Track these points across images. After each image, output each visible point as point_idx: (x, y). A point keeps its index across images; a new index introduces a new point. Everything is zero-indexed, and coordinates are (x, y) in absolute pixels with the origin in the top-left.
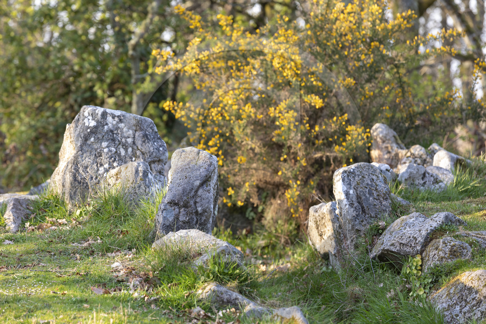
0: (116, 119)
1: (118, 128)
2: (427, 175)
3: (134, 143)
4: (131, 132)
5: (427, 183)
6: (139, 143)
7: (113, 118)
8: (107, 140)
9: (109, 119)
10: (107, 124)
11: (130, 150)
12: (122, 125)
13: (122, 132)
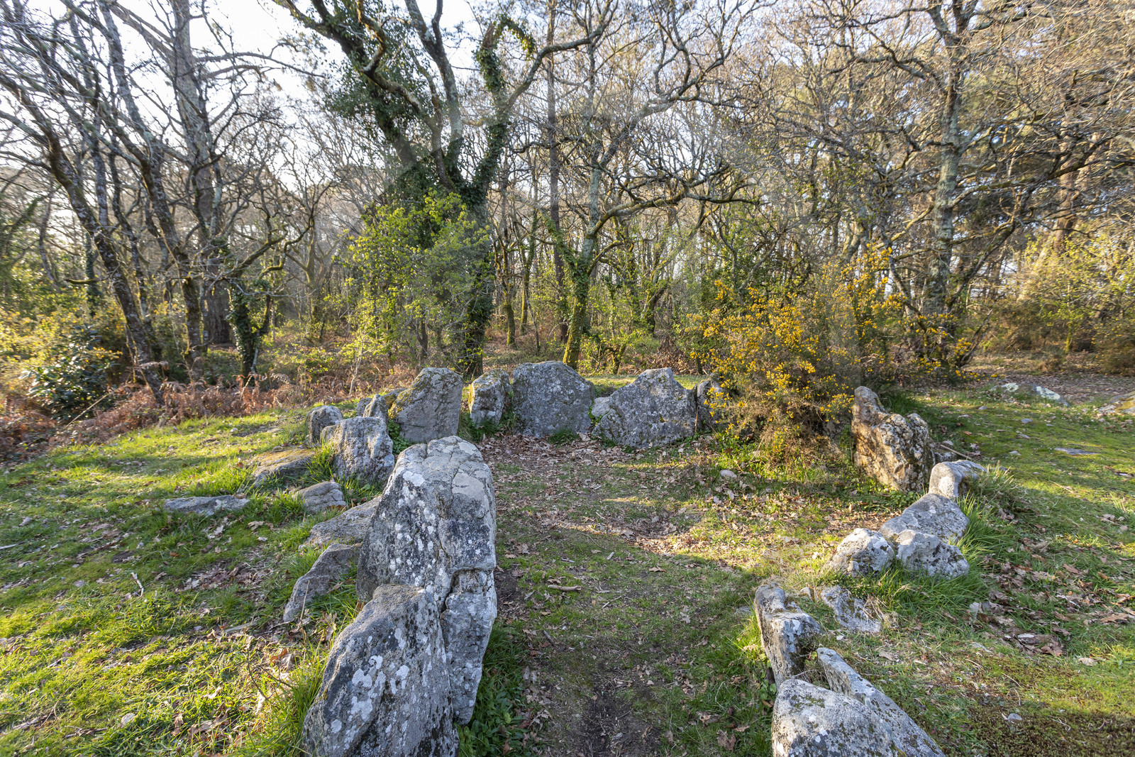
0: (414, 492)
1: (417, 507)
2: (942, 549)
3: (437, 536)
4: (433, 517)
5: (941, 561)
6: (443, 538)
7: (410, 489)
8: (401, 522)
9: (406, 489)
10: (402, 497)
11: (430, 544)
12: (421, 503)
13: (423, 515)
